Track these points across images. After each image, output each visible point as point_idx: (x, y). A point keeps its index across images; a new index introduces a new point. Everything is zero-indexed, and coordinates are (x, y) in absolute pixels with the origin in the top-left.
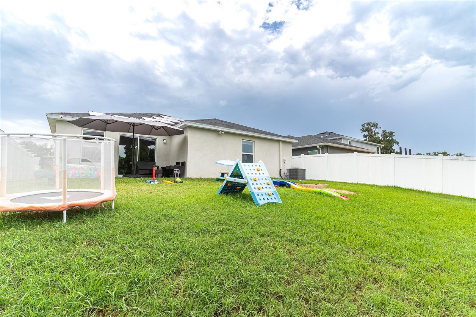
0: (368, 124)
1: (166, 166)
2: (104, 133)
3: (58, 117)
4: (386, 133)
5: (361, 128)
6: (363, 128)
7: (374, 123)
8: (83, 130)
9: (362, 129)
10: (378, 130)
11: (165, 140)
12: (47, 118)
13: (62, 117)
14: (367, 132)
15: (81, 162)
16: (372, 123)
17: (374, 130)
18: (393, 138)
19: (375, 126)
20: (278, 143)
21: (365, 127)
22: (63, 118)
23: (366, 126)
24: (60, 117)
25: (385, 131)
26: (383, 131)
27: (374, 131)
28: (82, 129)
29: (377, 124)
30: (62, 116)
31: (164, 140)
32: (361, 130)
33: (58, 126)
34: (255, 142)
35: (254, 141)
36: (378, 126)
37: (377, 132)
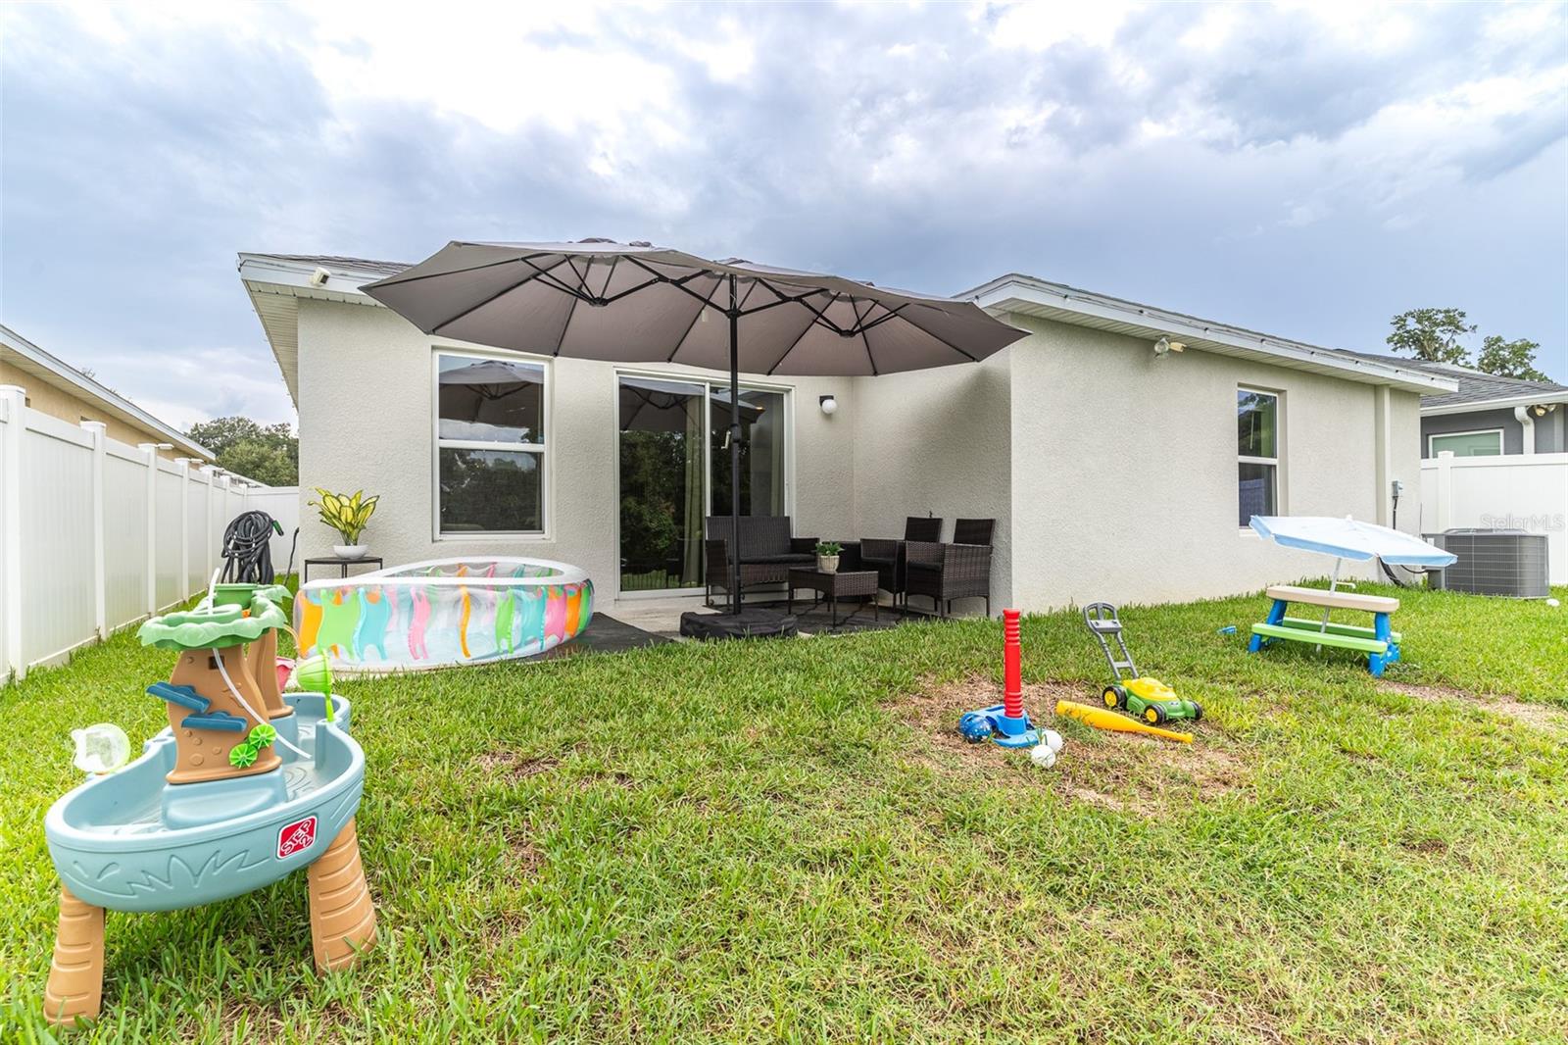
0: (1422, 316)
1: (863, 540)
2: (542, 366)
3: (306, 280)
4: (1502, 349)
5: (1393, 330)
6: (1401, 331)
7: (1447, 311)
8: (437, 354)
9: (1395, 335)
10: (1461, 340)
11: (832, 398)
12: (246, 282)
13: (325, 279)
14: (1413, 347)
15: (437, 536)
16: (1439, 311)
17: (1446, 337)
18: (1534, 365)
19: (1453, 321)
20: (1373, 399)
21: (1408, 328)
22: (332, 285)
23: (1412, 324)
24: (316, 277)
25: (1499, 339)
26: (1487, 340)
27: (1445, 342)
28: (434, 348)
29: (1462, 315)
30: (325, 271)
31: (823, 399)
32: (1389, 341)
33: (312, 335)
34: (1289, 395)
35: (1279, 392)
36: (1465, 323)
37: (1458, 347)
